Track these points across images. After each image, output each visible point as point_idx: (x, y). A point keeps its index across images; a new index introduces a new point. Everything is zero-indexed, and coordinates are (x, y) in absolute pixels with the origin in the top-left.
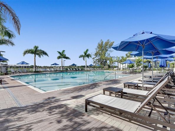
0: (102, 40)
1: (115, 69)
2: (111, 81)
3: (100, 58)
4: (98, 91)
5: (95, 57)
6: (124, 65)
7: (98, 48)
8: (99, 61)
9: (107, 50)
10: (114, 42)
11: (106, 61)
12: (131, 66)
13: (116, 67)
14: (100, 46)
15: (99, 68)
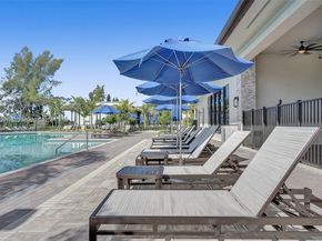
0: (27, 49)
1: (65, 127)
2: (79, 154)
3: (22, 99)
4: (66, 186)
5: (5, 95)
6: (88, 118)
7: (16, 69)
8: (17, 107)
9: (43, 80)
10: (62, 61)
11: (39, 109)
12: (111, 119)
13: (68, 123)
14: (23, 65)
15: (19, 124)
